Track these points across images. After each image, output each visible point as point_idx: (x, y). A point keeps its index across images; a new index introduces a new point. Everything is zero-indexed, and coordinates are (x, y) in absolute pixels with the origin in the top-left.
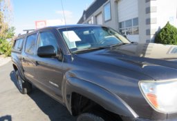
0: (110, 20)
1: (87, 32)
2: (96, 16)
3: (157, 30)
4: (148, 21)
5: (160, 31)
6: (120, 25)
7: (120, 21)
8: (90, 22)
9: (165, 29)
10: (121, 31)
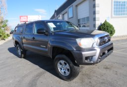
0: (73, 17)
1: (58, 24)
2: (63, 15)
3: (100, 25)
4: (94, 19)
5: (101, 25)
6: (79, 21)
7: (78, 18)
8: (59, 18)
9: (104, 24)
10: (79, 25)
